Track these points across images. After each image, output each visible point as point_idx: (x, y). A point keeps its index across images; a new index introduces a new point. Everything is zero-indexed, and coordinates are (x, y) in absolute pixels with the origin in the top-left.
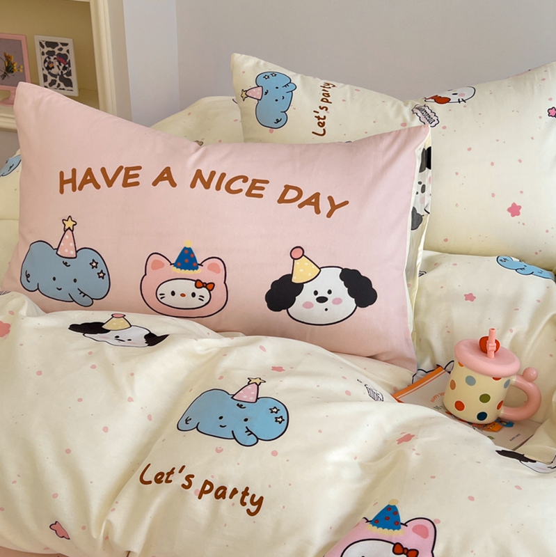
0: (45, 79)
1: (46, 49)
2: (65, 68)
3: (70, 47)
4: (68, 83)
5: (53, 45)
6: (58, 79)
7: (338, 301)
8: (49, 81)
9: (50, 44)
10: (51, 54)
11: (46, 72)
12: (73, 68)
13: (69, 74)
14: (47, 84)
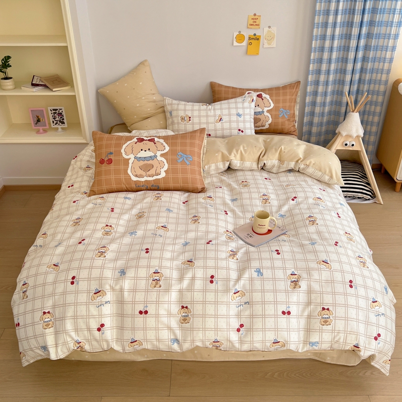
0: (53, 122)
1: (53, 112)
2: (61, 118)
3: (63, 110)
4: (63, 123)
5: (56, 110)
6: (59, 123)
8: (55, 123)
9: (54, 110)
10: (55, 113)
11: (53, 120)
12: (65, 117)
13: (63, 119)
14: (54, 124)
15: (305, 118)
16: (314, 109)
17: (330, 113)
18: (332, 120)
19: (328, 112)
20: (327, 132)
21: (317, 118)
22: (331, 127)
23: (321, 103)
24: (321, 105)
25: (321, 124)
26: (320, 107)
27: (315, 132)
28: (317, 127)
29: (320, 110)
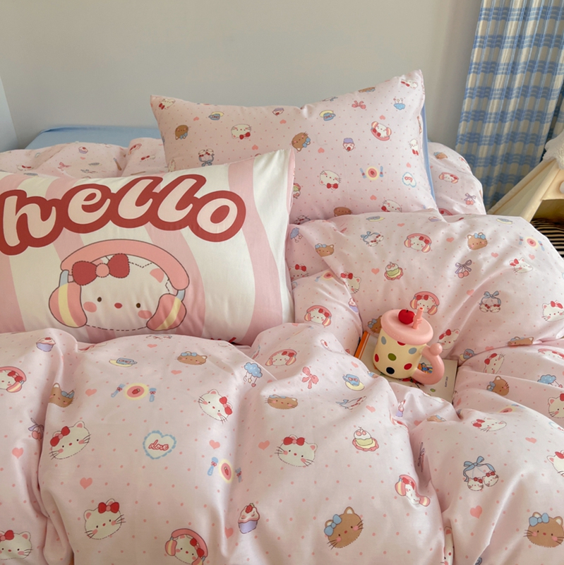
15: (462, 124)
16: (487, 104)
17: (518, 115)
18: (521, 130)
19: (513, 112)
20: (508, 158)
21: (491, 124)
22: (518, 147)
23: (503, 90)
24: (501, 94)
25: (497, 139)
26: (500, 98)
27: (484, 156)
28: (489, 144)
29: (499, 104)
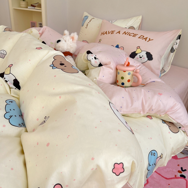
7: (144, 58)
